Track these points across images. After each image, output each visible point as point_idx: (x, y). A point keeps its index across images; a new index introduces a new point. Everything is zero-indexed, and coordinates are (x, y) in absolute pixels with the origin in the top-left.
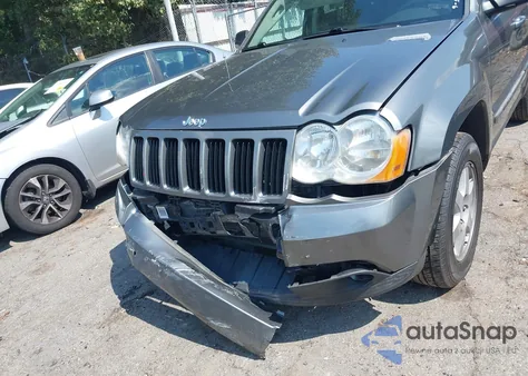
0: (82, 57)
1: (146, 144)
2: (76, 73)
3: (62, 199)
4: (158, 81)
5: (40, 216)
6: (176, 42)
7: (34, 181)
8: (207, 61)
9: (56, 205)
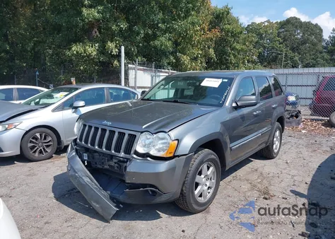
0: (74, 83)
1: (93, 129)
2: (71, 90)
3: (48, 146)
4: (108, 102)
5: (35, 152)
6: (123, 86)
7: (38, 135)
8: (134, 98)
9: (44, 149)
